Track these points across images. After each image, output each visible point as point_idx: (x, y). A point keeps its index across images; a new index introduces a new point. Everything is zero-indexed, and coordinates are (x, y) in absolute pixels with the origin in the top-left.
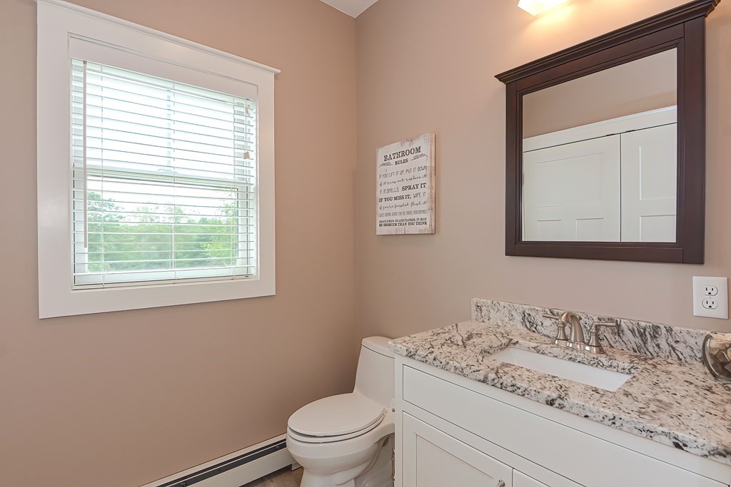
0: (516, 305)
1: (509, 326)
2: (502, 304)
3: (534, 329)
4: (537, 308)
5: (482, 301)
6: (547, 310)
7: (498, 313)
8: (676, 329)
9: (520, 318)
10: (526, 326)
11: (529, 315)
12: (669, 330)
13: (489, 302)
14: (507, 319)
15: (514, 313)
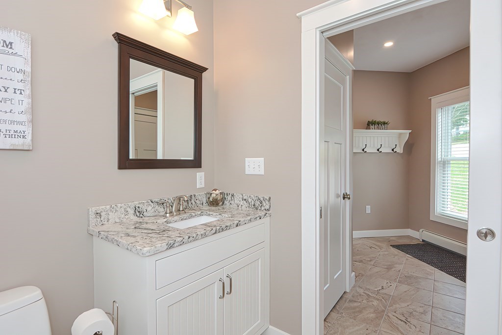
0: (129, 204)
1: (125, 220)
2: (119, 205)
3: (142, 216)
4: (143, 202)
5: (100, 208)
6: (149, 201)
7: (116, 214)
8: (196, 194)
9: (133, 212)
10: (137, 215)
11: (139, 207)
12: (195, 196)
13: (108, 207)
14: (123, 216)
15: (128, 209)
